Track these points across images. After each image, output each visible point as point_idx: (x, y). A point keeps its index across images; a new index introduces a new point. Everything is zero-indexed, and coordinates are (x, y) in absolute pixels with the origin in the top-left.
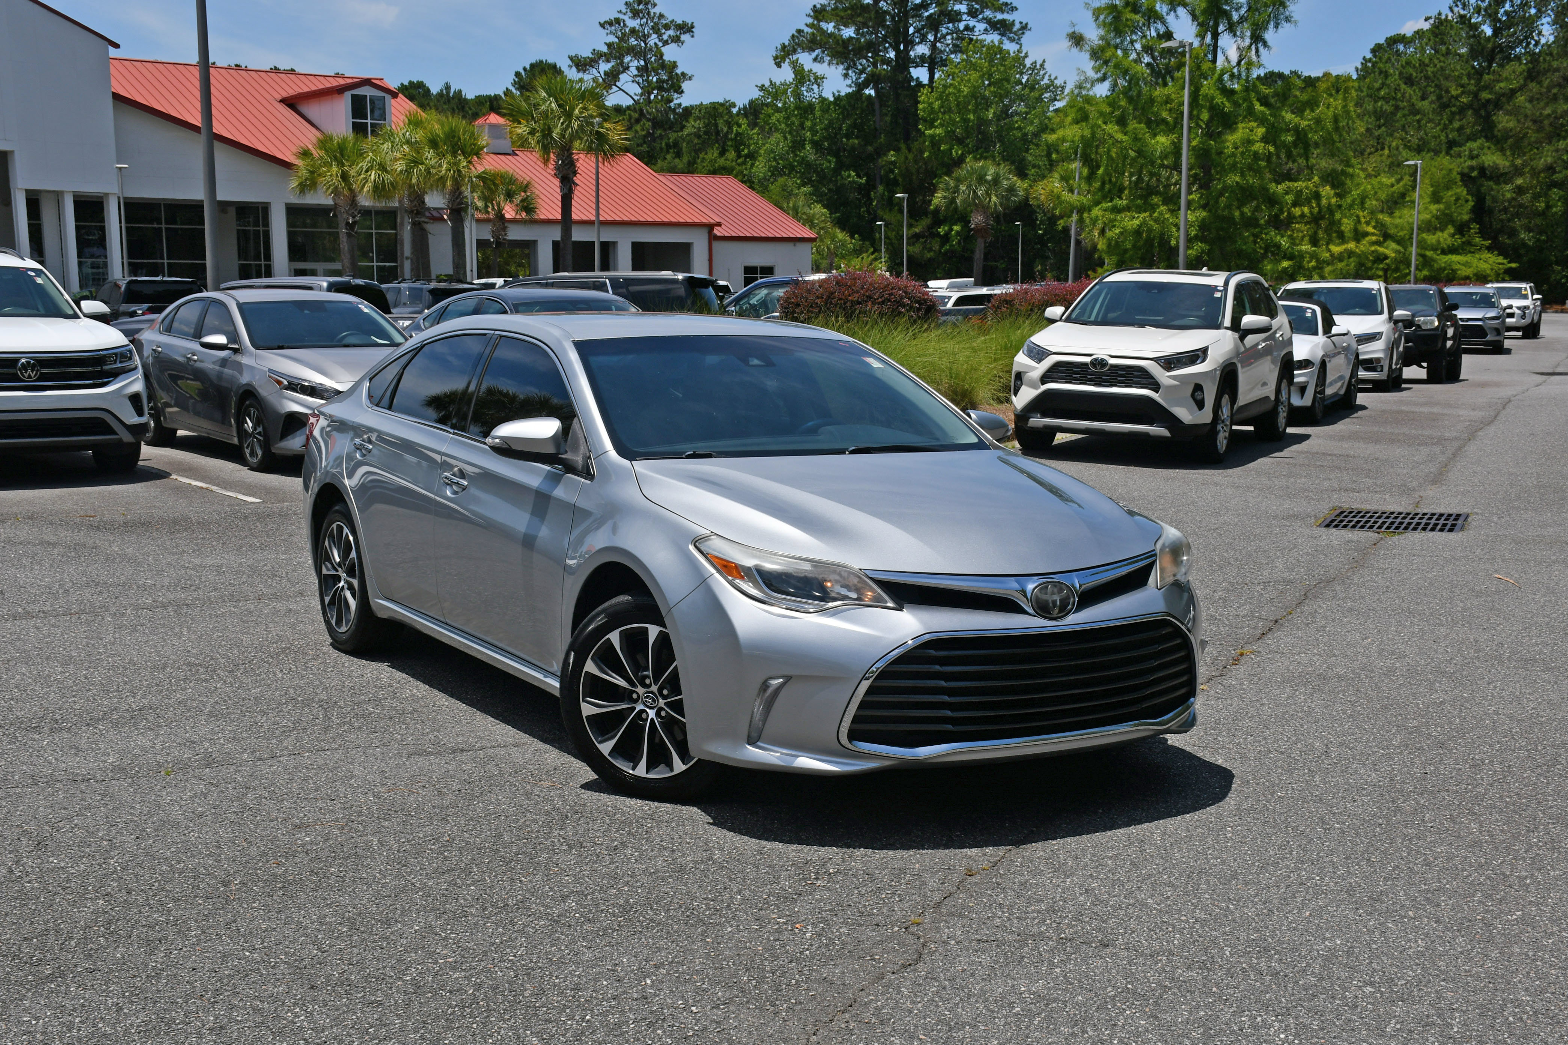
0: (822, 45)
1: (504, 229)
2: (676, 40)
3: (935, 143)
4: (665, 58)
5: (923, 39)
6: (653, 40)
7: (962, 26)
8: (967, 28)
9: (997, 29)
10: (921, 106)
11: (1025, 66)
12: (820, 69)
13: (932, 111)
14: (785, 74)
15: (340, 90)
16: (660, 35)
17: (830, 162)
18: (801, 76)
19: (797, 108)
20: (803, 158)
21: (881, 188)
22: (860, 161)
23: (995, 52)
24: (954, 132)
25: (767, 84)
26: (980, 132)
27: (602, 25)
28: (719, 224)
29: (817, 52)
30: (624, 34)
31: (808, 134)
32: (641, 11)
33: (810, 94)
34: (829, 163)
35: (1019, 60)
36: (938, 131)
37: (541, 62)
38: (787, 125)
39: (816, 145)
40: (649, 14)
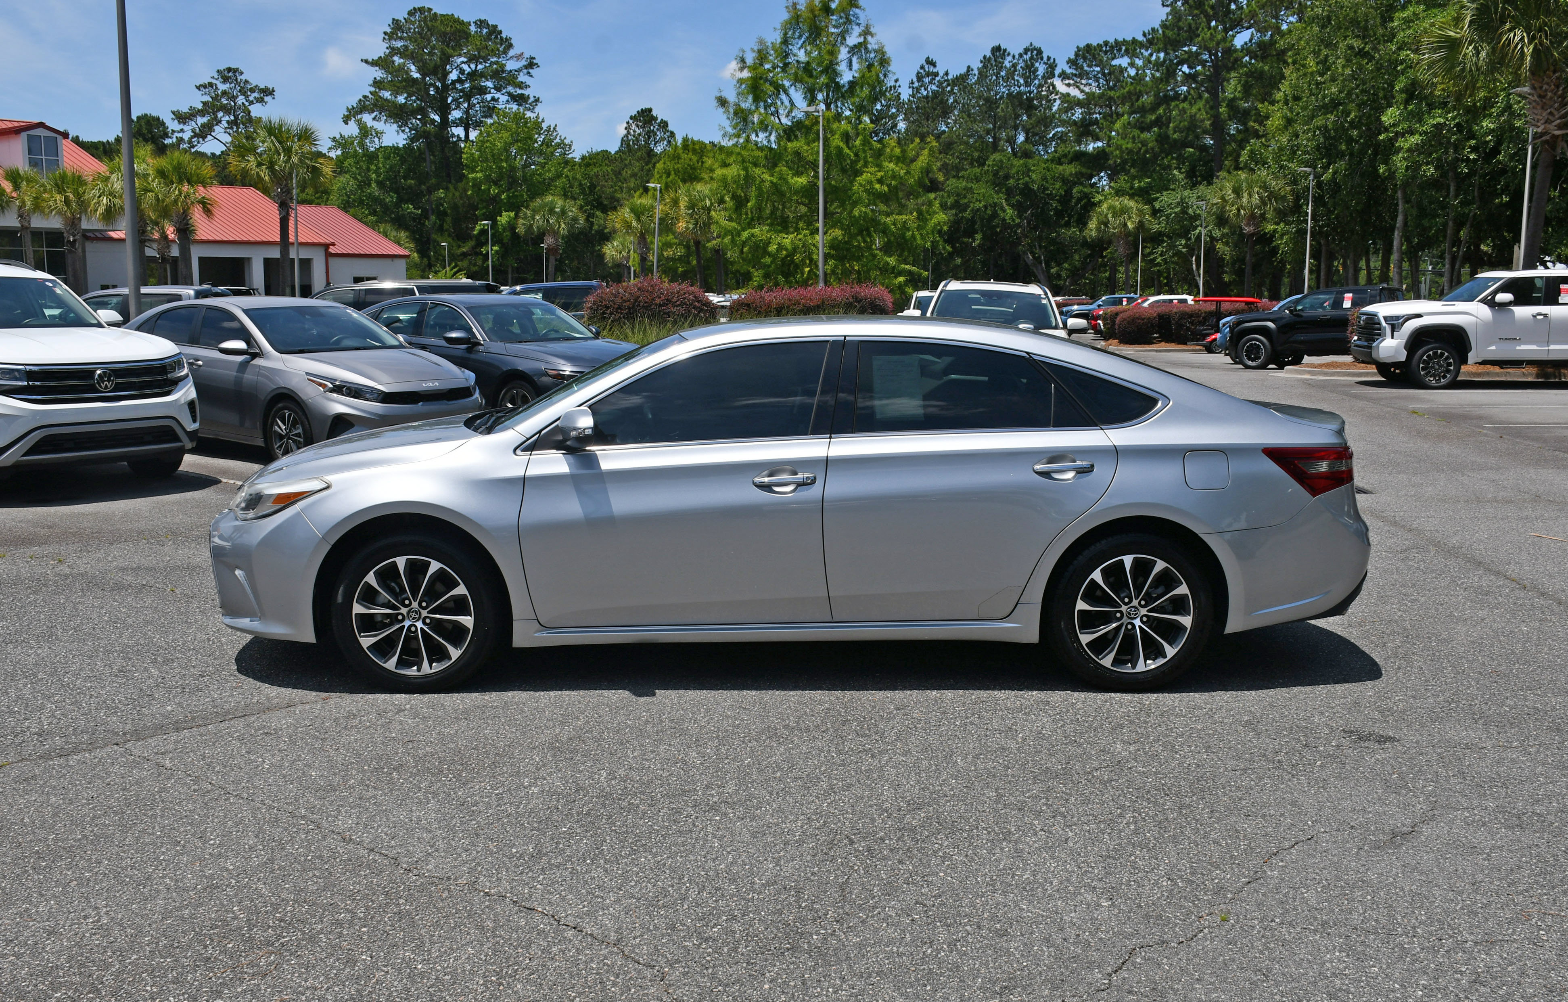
0: (381, 109)
1: (168, 247)
2: (261, 100)
3: (477, 185)
4: (252, 114)
5: (458, 107)
6: (241, 100)
7: (488, 97)
8: (493, 99)
9: (516, 101)
10: (464, 156)
11: (542, 129)
12: (379, 126)
13: (473, 160)
14: (352, 129)
15: (16, 131)
16: (247, 97)
17: (392, 197)
18: (365, 131)
19: (364, 155)
20: (370, 194)
21: (433, 218)
22: (414, 197)
23: (518, 118)
24: (490, 175)
25: (338, 137)
26: (509, 177)
27: (198, 88)
28: (333, 244)
29: (375, 114)
30: (217, 95)
31: (374, 176)
32: (230, 77)
33: (373, 145)
34: (390, 198)
35: (538, 125)
36: (479, 175)
37: (146, 115)
38: (357, 168)
39: (381, 184)
40: (236, 80)
